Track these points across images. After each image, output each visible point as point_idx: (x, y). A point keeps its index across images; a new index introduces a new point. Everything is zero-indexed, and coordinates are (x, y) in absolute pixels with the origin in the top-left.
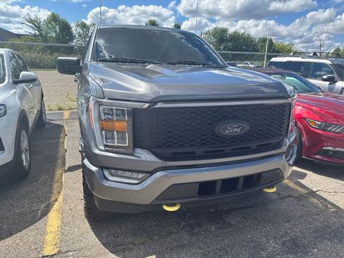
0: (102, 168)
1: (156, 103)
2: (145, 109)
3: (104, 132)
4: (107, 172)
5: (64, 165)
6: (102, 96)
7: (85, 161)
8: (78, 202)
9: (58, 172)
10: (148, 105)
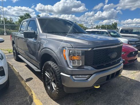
2: (89, 51)
3: (71, 61)
4: (74, 77)
5: (23, 79)
6: (72, 47)
7: (62, 74)
8: (43, 93)
9: (23, 82)
10: (90, 49)
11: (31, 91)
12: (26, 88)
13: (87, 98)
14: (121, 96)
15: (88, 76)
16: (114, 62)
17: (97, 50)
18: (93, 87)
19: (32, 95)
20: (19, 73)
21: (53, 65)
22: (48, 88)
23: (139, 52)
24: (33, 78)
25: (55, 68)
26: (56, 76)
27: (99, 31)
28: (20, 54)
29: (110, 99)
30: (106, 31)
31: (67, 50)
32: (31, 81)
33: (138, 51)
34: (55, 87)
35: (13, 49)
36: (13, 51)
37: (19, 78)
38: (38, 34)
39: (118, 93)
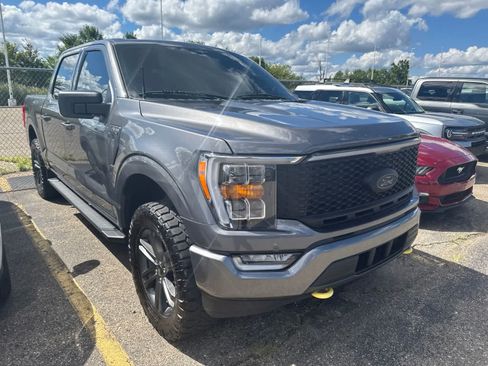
0: (231, 255)
1: (309, 156)
2: (295, 165)
3: (227, 202)
4: (237, 260)
5: (63, 266)
6: (229, 151)
7: (194, 249)
8: (131, 317)
9: (62, 277)
10: (299, 158)
11: (89, 309)
12: (74, 299)
13: (291, 332)
14: (408, 324)
15: (290, 255)
16: (388, 204)
17: (324, 164)
18: (310, 294)
19: (93, 322)
20: (50, 243)
21: (165, 217)
22: (149, 300)
23: (479, 164)
24: (100, 260)
25: (171, 227)
26: (175, 258)
27: (340, 92)
28: (54, 176)
29: (371, 336)
30: (368, 90)
31: (211, 161)
32: (93, 272)
33: (475, 162)
34: (172, 298)
35: (34, 158)
36: (34, 163)
37: (50, 261)
38: (112, 104)
39: (400, 313)
